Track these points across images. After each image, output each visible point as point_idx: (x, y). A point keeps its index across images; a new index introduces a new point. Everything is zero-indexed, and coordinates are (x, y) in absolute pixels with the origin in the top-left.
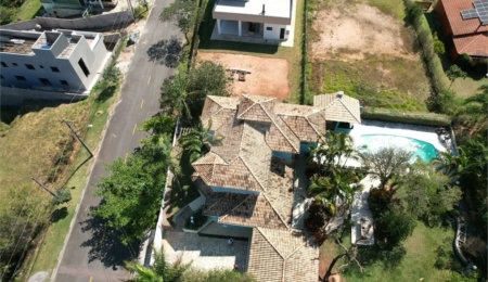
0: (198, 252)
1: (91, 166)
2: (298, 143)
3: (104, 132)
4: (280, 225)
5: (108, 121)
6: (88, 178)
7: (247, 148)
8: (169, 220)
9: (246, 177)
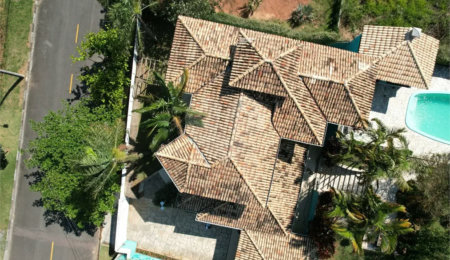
0: (173, 228)
1: (24, 94)
2: (323, 126)
3: (32, 35)
4: (276, 231)
5: (35, 16)
6: (24, 111)
7: (242, 140)
8: (135, 189)
9: (237, 187)
